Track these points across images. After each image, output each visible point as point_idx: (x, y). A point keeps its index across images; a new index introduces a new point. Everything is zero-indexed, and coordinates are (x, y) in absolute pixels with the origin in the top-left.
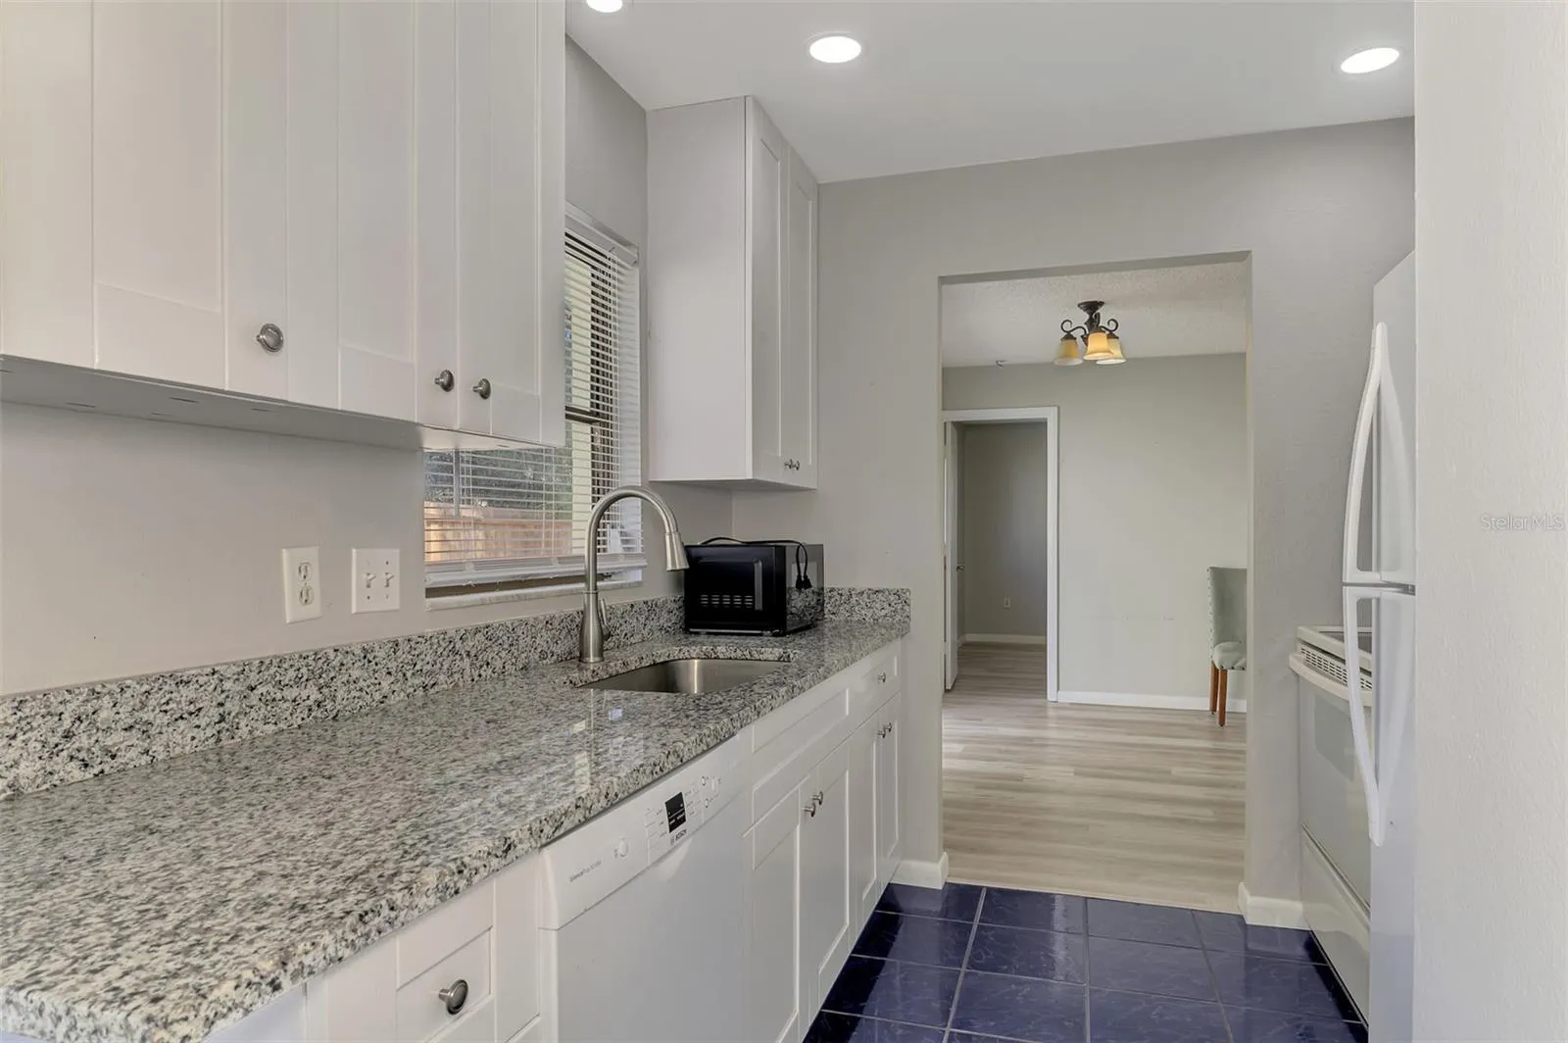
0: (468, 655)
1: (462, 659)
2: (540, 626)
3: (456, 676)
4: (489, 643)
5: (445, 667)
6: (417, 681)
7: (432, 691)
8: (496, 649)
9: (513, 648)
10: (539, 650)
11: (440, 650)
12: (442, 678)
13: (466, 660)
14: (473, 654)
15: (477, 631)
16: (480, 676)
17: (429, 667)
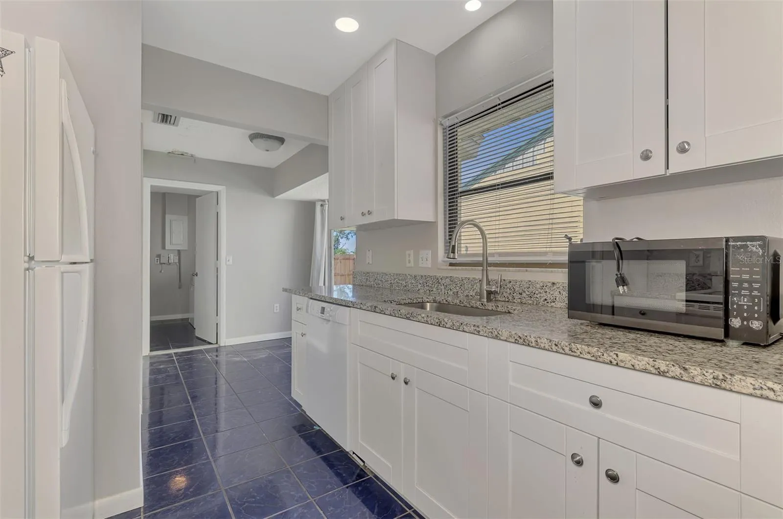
0: (443, 285)
1: (441, 285)
2: (476, 282)
3: (439, 290)
4: (451, 283)
5: (436, 286)
6: (427, 288)
7: (431, 292)
8: (454, 286)
9: (462, 287)
10: (475, 291)
11: (434, 281)
12: (434, 289)
13: (443, 286)
14: (445, 285)
15: (447, 277)
16: (448, 293)
17: (430, 285)
